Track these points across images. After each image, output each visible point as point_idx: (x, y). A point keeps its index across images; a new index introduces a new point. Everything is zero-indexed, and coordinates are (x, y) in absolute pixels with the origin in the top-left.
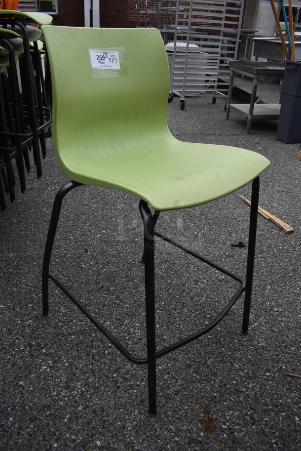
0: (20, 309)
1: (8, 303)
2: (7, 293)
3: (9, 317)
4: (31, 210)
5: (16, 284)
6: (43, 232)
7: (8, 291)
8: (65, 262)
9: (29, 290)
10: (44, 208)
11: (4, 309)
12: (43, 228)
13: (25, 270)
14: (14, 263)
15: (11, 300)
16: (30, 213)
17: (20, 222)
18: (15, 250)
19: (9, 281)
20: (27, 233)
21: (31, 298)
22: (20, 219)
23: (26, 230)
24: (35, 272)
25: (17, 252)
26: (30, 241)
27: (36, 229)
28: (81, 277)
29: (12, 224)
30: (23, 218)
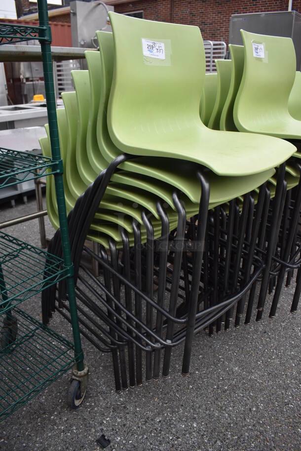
0: (208, 440)
1: (202, 425)
2: (208, 412)
3: (194, 443)
4: (283, 322)
5: (221, 408)
6: (281, 358)
7: (210, 410)
8: (282, 412)
9: (229, 423)
10: (298, 327)
11: (195, 429)
12: (283, 353)
13: (238, 396)
14: (233, 380)
15: (207, 424)
16: (281, 325)
17: (265, 332)
18: (243, 366)
19: (217, 399)
20: (265, 351)
21: (224, 435)
22: (267, 329)
23: (266, 347)
24: (246, 405)
25: (243, 369)
26: (262, 362)
27: (276, 350)
28: (289, 445)
29: (256, 331)
30: (271, 329)
